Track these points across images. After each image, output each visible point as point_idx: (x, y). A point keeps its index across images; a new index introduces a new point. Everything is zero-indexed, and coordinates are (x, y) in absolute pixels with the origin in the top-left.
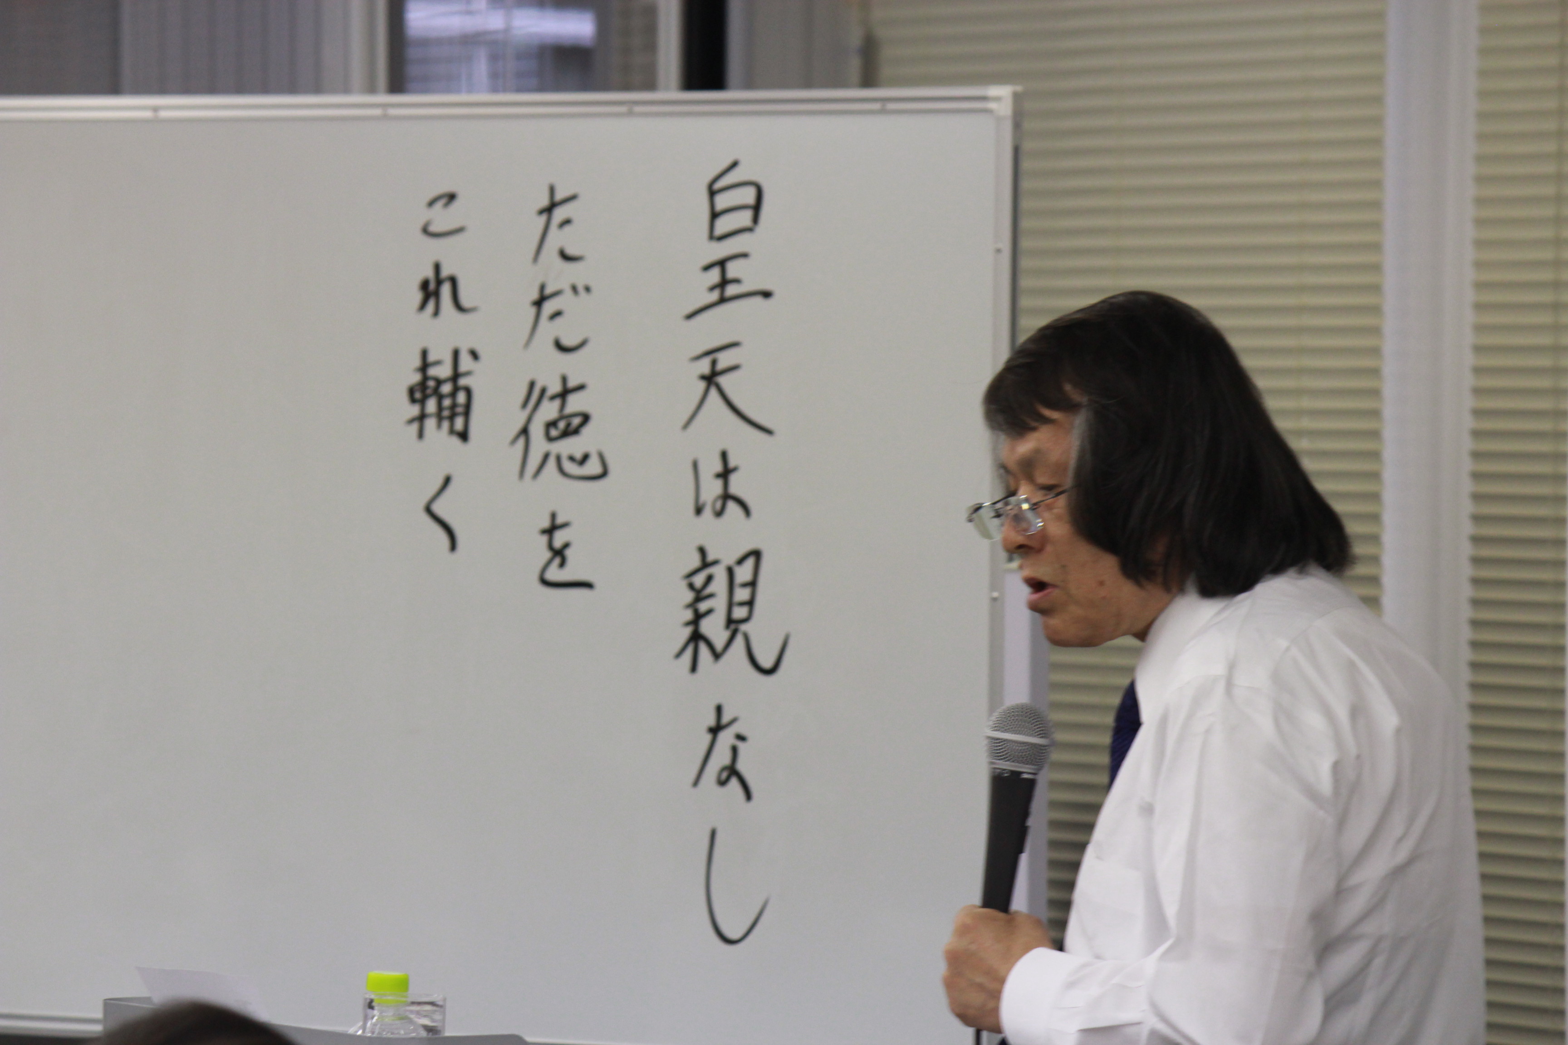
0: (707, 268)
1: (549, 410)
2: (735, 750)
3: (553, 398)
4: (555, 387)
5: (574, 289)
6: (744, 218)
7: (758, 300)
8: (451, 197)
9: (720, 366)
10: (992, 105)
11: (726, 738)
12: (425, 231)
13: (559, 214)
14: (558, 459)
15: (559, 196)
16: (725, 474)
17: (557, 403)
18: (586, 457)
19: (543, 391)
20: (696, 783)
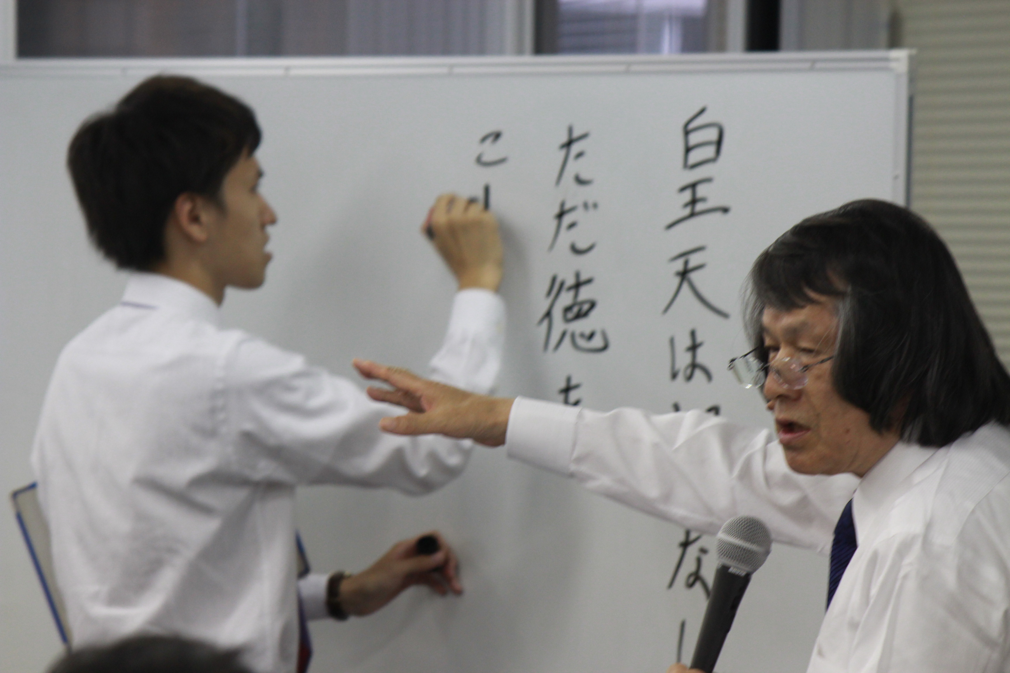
0: (683, 189)
1: (566, 299)
2: (699, 561)
3: (570, 289)
4: (571, 281)
5: (586, 206)
6: (710, 151)
7: (718, 216)
8: (497, 136)
9: (691, 265)
10: (893, 65)
11: (693, 551)
12: (479, 160)
13: (576, 148)
14: (573, 336)
15: (576, 134)
16: (694, 348)
17: (571, 293)
18: (591, 336)
19: (562, 284)
20: (671, 585)
